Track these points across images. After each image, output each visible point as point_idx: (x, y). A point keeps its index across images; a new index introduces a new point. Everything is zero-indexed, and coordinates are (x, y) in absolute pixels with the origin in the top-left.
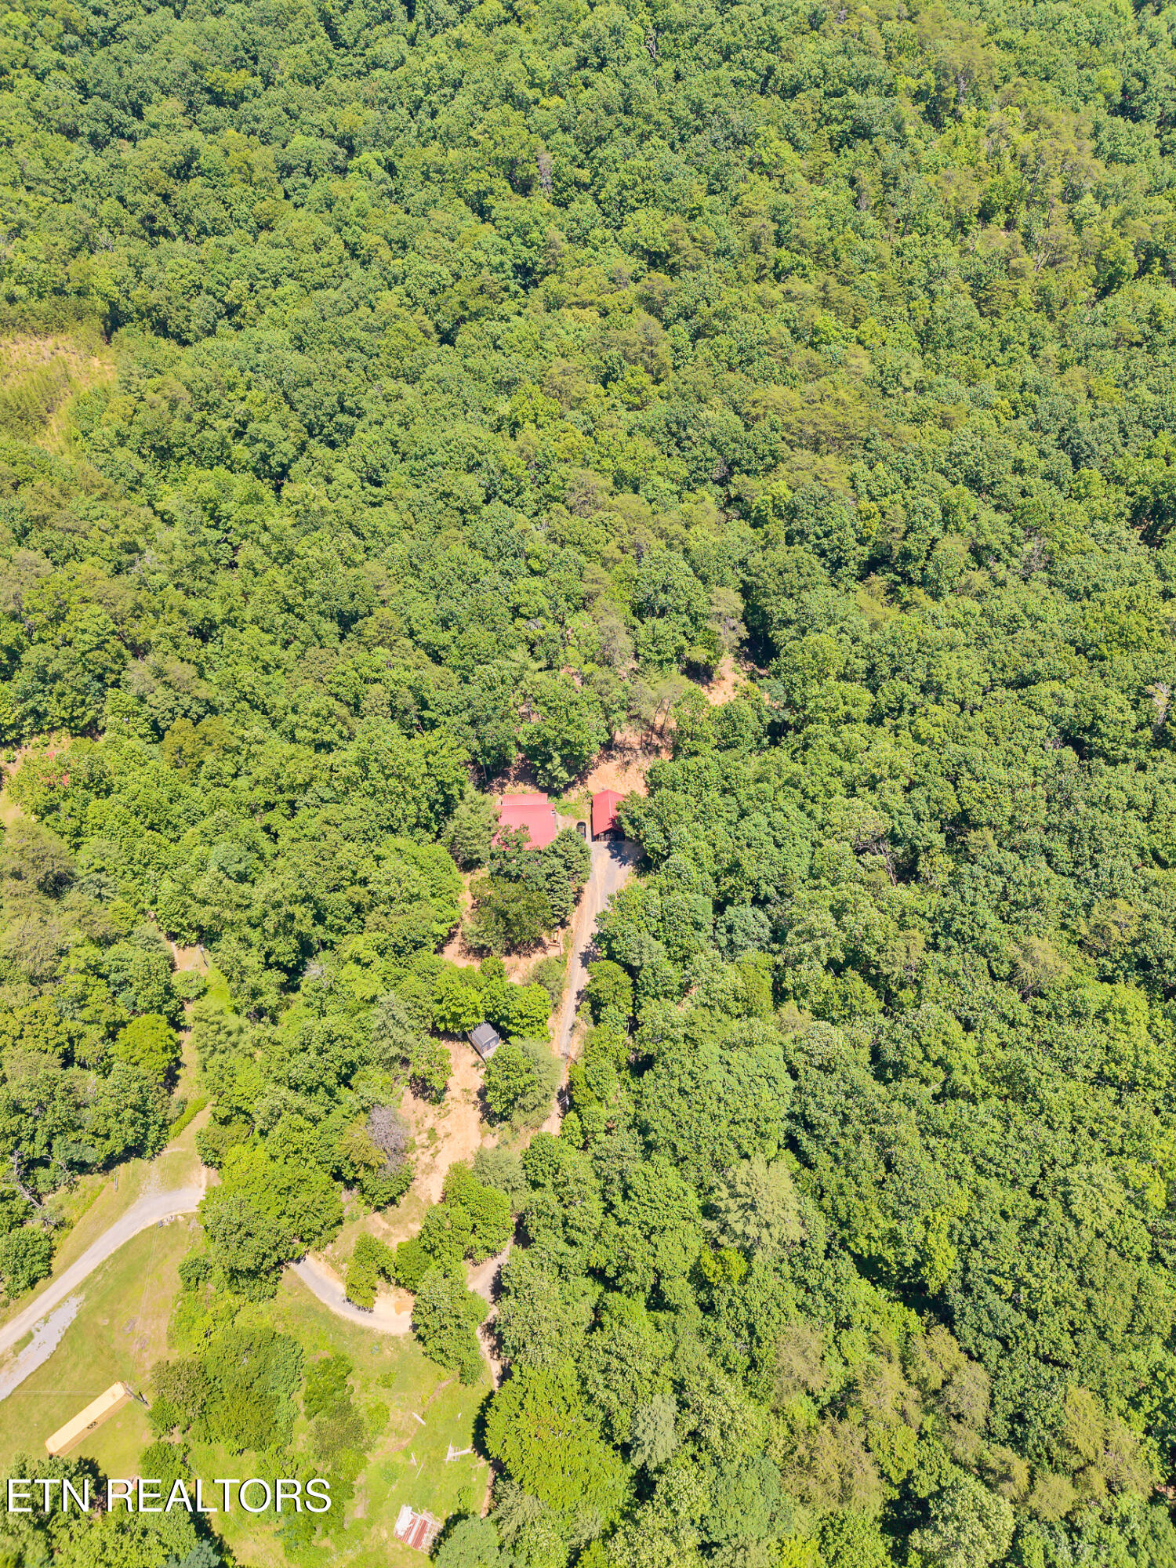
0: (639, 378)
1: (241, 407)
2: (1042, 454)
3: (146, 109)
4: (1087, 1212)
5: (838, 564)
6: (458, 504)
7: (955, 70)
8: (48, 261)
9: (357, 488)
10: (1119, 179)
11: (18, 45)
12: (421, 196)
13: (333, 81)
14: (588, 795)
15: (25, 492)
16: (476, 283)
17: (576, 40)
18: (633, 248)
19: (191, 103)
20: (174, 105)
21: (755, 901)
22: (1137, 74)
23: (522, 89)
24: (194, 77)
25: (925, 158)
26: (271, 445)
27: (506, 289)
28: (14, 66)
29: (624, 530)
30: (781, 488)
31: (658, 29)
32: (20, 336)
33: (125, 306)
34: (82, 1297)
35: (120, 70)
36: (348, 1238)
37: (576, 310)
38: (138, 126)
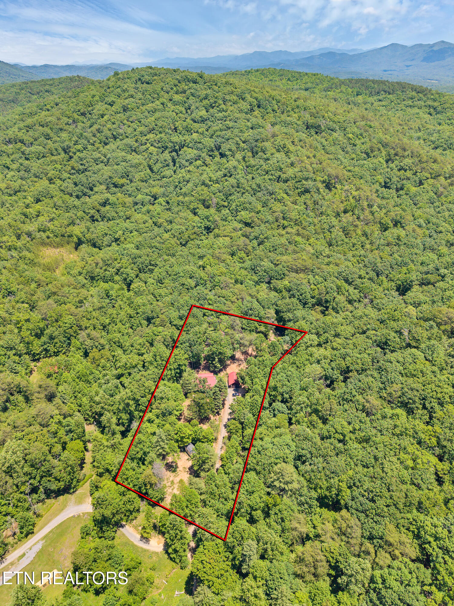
0: (242, 255)
1: (118, 265)
2: (367, 273)
3: (94, 188)
4: (389, 471)
5: (305, 304)
6: (186, 287)
7: (333, 175)
8: (61, 227)
9: (155, 284)
10: (385, 203)
11: (58, 173)
12: (176, 209)
13: (151, 181)
14: (227, 374)
15: (50, 286)
16: (193, 231)
17: (223, 170)
18: (240, 221)
19: (108, 187)
20: (103, 187)
21: (282, 401)
22: (388, 178)
23: (207, 182)
24: (109, 180)
25: (326, 198)
26: (128, 275)
27: (202, 233)
28: (55, 178)
29: (238, 294)
30: (286, 282)
31: (247, 167)
32: (49, 248)
33: (83, 239)
34: (44, 541)
35: (87, 179)
36: (141, 517)
37: (224, 238)
38: (91, 193)
